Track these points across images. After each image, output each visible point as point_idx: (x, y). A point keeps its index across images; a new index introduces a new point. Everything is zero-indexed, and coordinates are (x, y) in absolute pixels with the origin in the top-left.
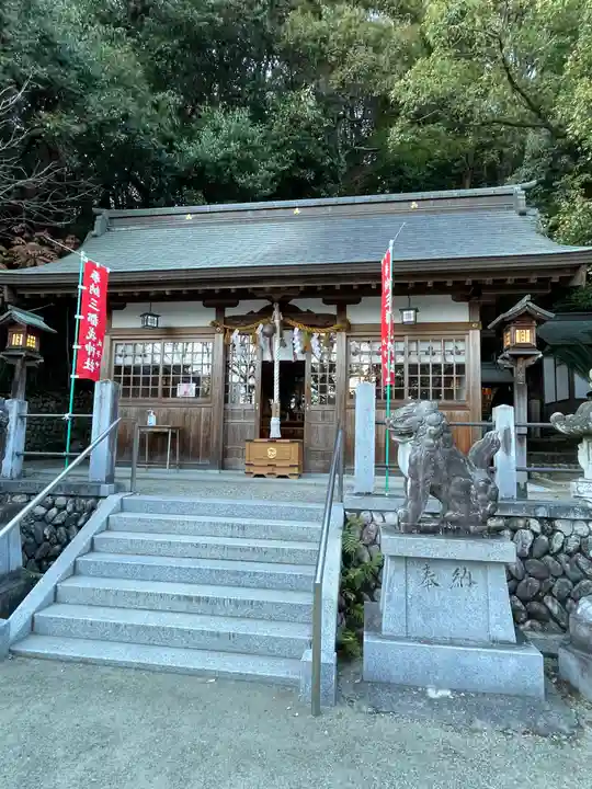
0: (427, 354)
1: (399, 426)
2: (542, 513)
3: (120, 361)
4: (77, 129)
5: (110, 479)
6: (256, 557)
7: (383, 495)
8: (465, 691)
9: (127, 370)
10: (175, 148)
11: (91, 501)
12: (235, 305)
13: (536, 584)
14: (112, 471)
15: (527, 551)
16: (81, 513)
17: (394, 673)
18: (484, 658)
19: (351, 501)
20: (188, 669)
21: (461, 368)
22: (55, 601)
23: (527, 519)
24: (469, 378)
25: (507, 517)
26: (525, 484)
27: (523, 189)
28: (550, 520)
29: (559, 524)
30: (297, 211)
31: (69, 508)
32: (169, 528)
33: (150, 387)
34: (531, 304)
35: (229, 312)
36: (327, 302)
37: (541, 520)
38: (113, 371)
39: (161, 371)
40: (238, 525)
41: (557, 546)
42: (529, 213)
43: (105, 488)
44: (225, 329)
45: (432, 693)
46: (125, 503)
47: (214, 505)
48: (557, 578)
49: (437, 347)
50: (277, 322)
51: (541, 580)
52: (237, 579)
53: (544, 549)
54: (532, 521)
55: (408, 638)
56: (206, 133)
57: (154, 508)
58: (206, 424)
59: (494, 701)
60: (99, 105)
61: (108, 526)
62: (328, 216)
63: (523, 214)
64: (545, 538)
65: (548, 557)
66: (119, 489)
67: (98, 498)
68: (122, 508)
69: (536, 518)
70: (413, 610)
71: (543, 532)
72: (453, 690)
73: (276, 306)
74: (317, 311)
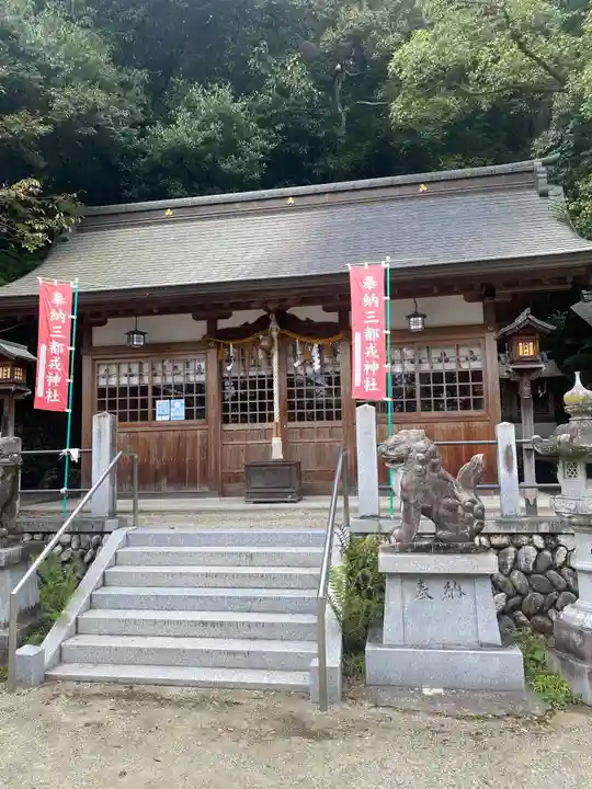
0: (440, 361)
1: (392, 453)
2: (544, 528)
3: (103, 383)
4: (42, 129)
5: (113, 514)
6: (264, 584)
7: (390, 518)
8: (456, 689)
9: (112, 391)
10: (148, 133)
11: (95, 537)
12: (227, 316)
13: (540, 598)
14: (114, 505)
15: (531, 566)
16: (86, 549)
17: (393, 676)
18: (472, 658)
19: (357, 525)
20: (210, 682)
21: (477, 375)
22: (77, 633)
23: (530, 535)
24: (487, 385)
25: (511, 535)
26: (535, 500)
27: (544, 164)
28: (553, 535)
29: (562, 539)
30: (291, 200)
31: (74, 545)
32: (177, 559)
33: (139, 410)
34: (531, 317)
35: (222, 324)
36: (326, 309)
37: (544, 535)
38: (96, 395)
39: (150, 391)
40: (246, 554)
41: (560, 559)
42: (550, 193)
43: (110, 524)
44: (219, 344)
45: (426, 691)
46: (130, 537)
47: (221, 535)
48: (560, 592)
49: (451, 353)
50: (275, 334)
51: (545, 594)
52: (248, 605)
53: (547, 565)
54: (535, 537)
55: (405, 646)
56: (183, 115)
57: (160, 540)
58: (202, 448)
59: (480, 695)
60: (64, 100)
61: (116, 561)
62: (325, 206)
63: (544, 195)
64: (547, 553)
65: (552, 572)
66: (122, 524)
67: (102, 534)
68: (128, 541)
69: (538, 534)
70: (410, 621)
71: (547, 546)
72: (445, 689)
73: (273, 317)
74: (317, 319)
